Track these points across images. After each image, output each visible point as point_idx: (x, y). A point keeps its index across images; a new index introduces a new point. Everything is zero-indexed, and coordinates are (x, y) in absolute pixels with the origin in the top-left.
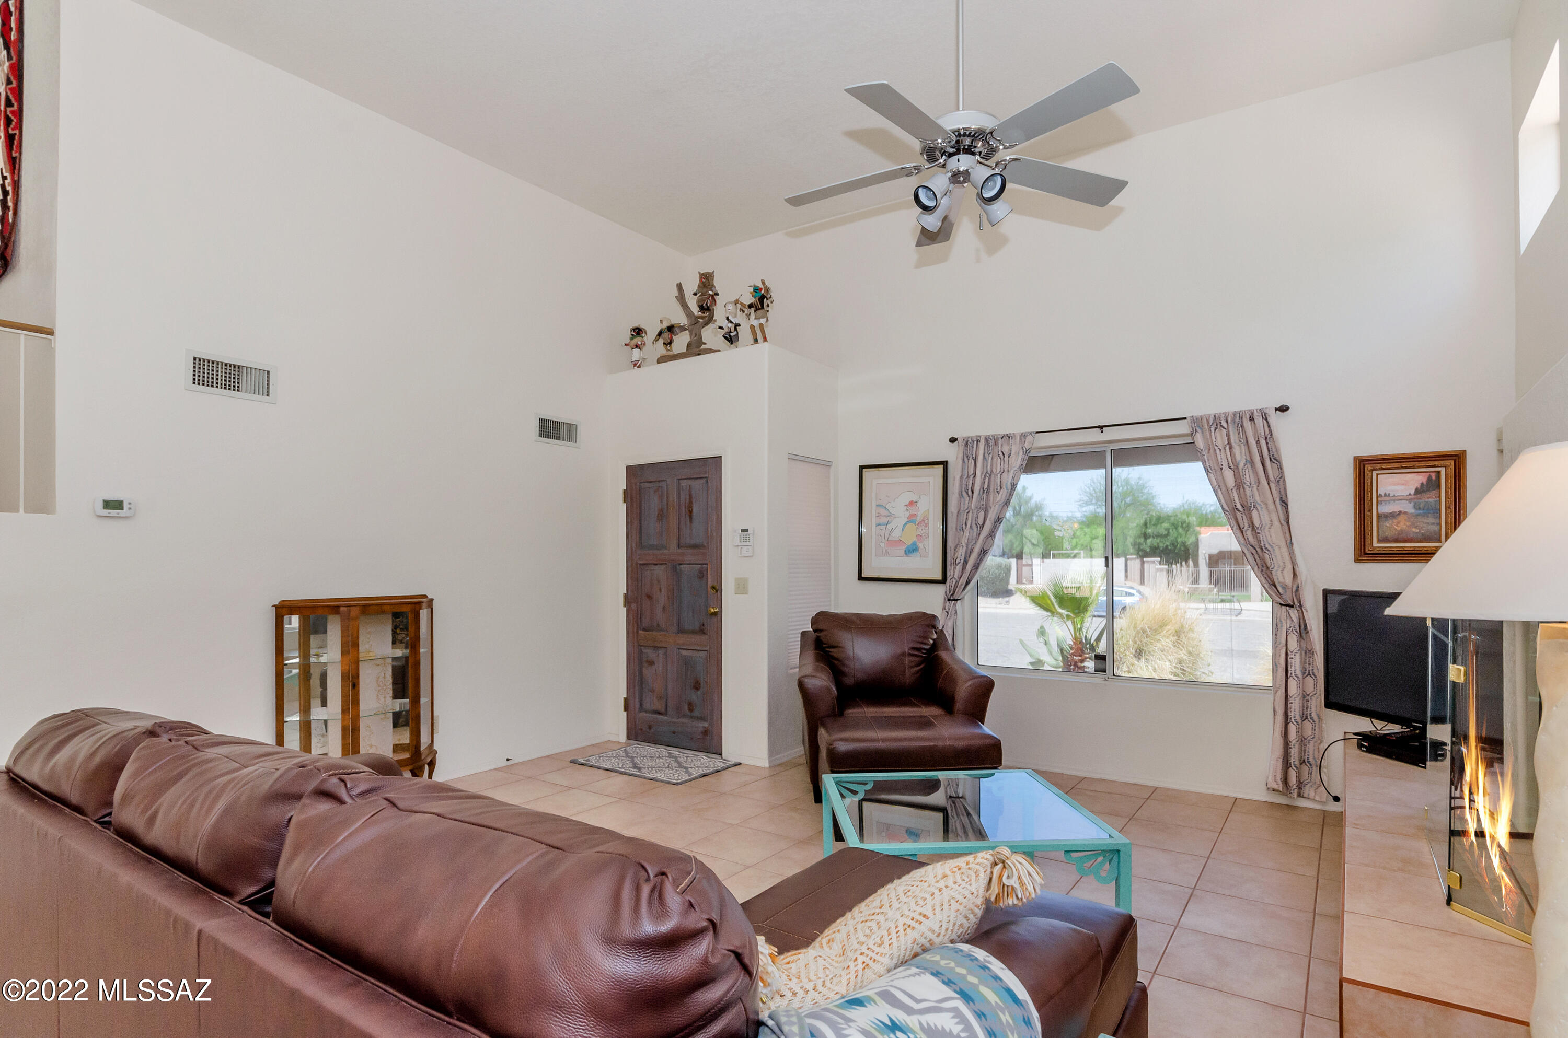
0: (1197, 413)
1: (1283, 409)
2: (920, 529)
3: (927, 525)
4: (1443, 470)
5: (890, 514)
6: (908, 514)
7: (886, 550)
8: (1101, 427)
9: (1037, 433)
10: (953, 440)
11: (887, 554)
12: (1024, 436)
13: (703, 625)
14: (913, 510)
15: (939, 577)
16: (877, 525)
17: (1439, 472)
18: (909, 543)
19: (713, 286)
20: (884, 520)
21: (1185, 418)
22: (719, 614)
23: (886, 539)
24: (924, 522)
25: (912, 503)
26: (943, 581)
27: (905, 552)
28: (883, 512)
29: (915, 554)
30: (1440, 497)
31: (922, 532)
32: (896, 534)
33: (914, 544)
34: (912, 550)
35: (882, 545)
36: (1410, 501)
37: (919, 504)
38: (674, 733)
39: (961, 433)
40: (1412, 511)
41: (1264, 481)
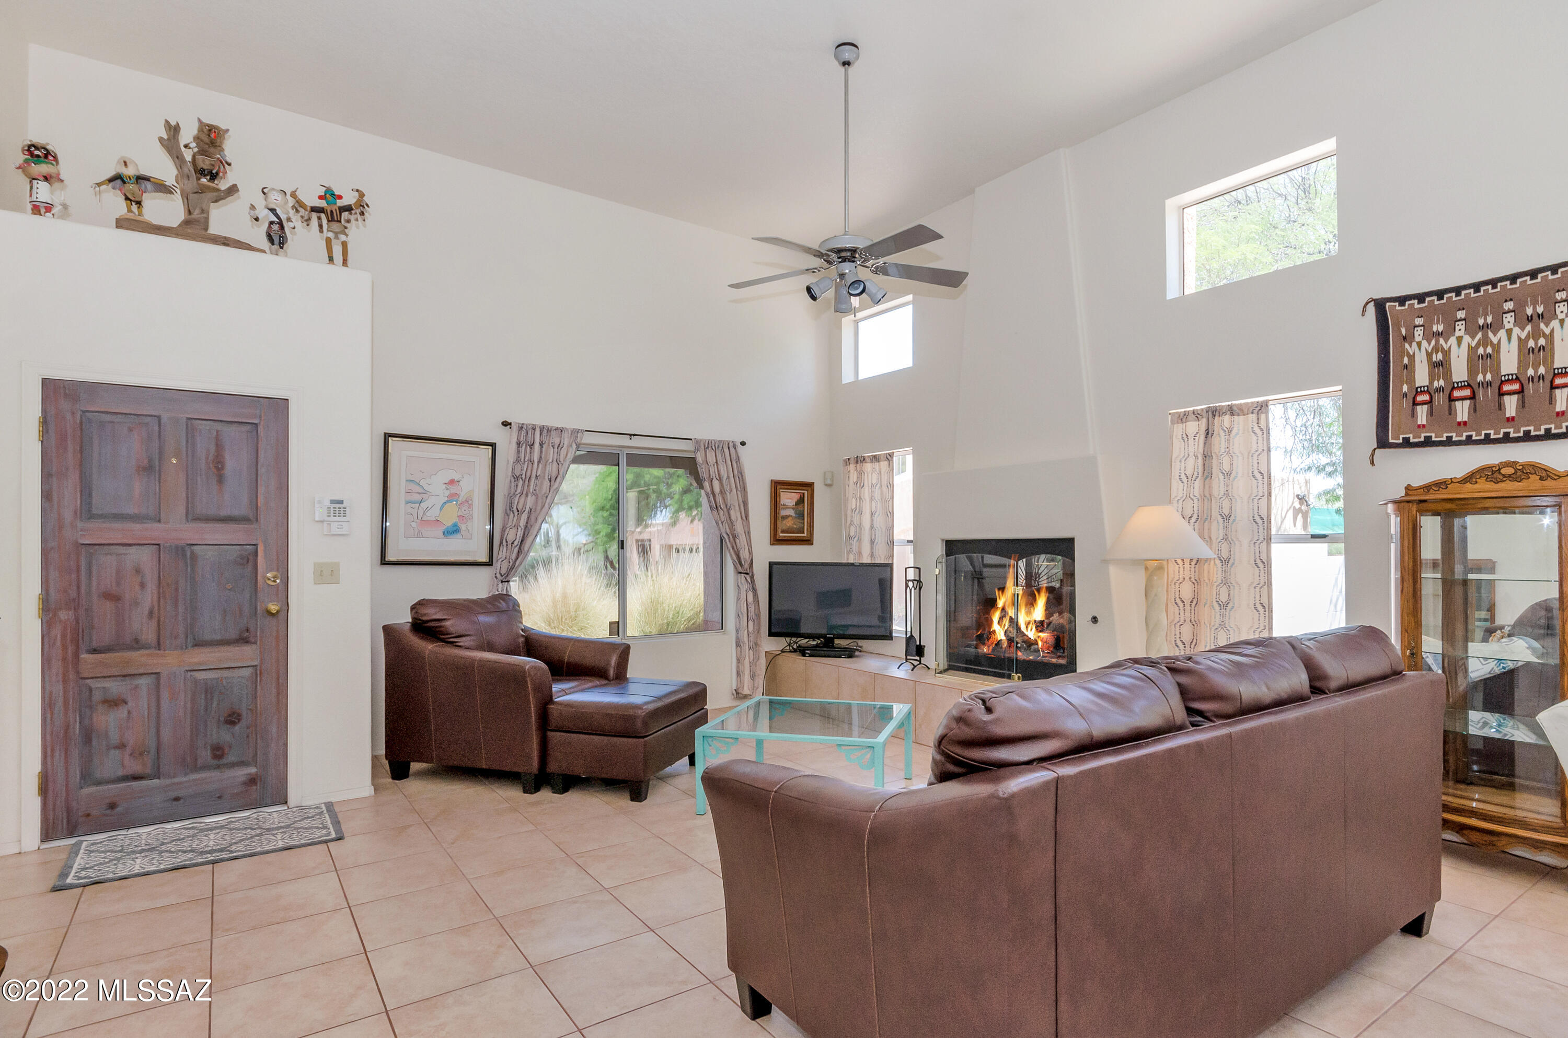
0: (699, 437)
1: (743, 444)
2: (463, 510)
3: (470, 506)
4: (806, 492)
5: (424, 492)
6: (448, 493)
7: (419, 531)
8: (630, 435)
9: (586, 431)
10: (506, 424)
11: (419, 535)
12: (576, 432)
13: (248, 630)
14: (454, 489)
15: (484, 558)
16: (407, 503)
17: (804, 494)
18: (449, 523)
19: (223, 150)
20: (417, 497)
21: (691, 439)
22: (283, 614)
23: (420, 518)
24: (468, 502)
25: (452, 482)
26: (489, 564)
27: (444, 533)
28: (416, 489)
29: (458, 536)
30: (804, 508)
31: (465, 513)
32: (432, 514)
33: (455, 525)
34: (453, 531)
35: (414, 524)
36: (793, 509)
37: (461, 483)
38: (177, 799)
39: (516, 418)
40: (794, 515)
41: (734, 490)
